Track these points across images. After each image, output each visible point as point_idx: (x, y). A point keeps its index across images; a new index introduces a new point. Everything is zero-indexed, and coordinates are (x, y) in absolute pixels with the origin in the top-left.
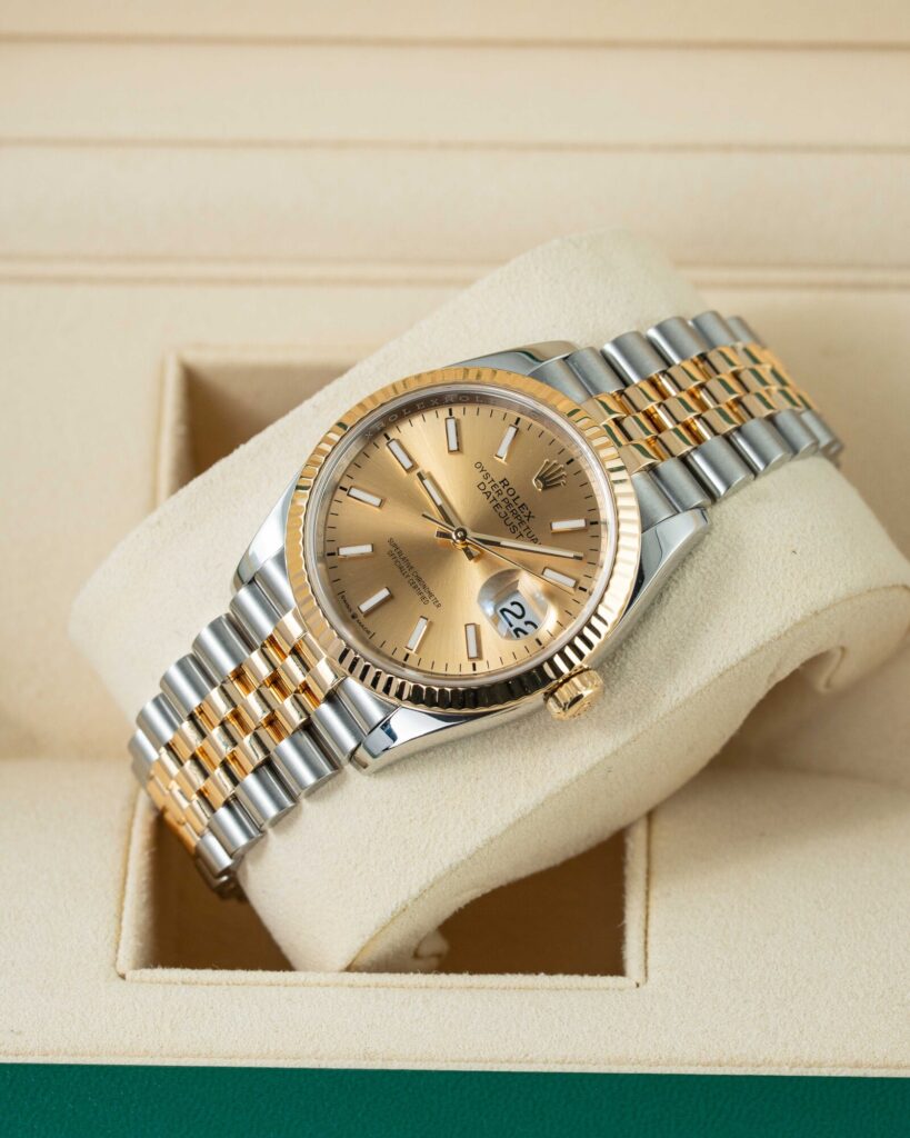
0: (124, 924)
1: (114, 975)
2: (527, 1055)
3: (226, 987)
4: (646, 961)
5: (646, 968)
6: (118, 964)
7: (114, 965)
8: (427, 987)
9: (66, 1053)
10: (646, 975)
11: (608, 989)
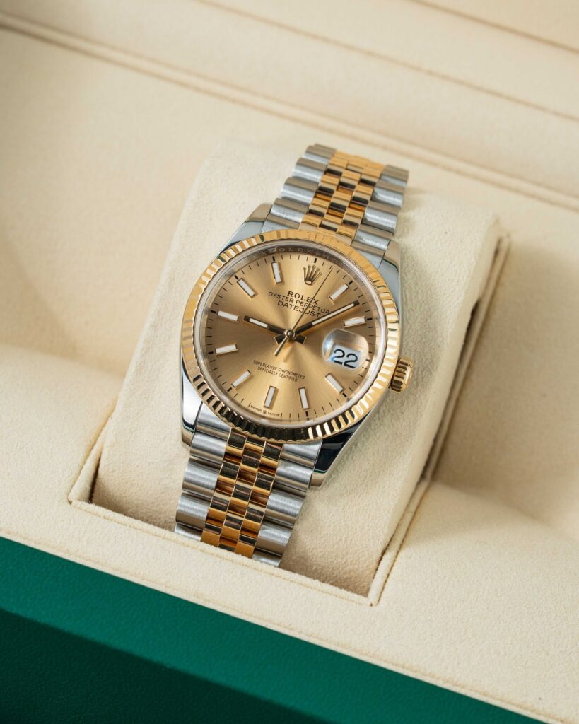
0: (82, 472)
1: (65, 500)
2: (290, 625)
3: (128, 528)
4: (381, 593)
5: (380, 596)
6: (70, 494)
7: (68, 494)
8: (246, 566)
9: (21, 536)
10: (379, 601)
11: (353, 601)
